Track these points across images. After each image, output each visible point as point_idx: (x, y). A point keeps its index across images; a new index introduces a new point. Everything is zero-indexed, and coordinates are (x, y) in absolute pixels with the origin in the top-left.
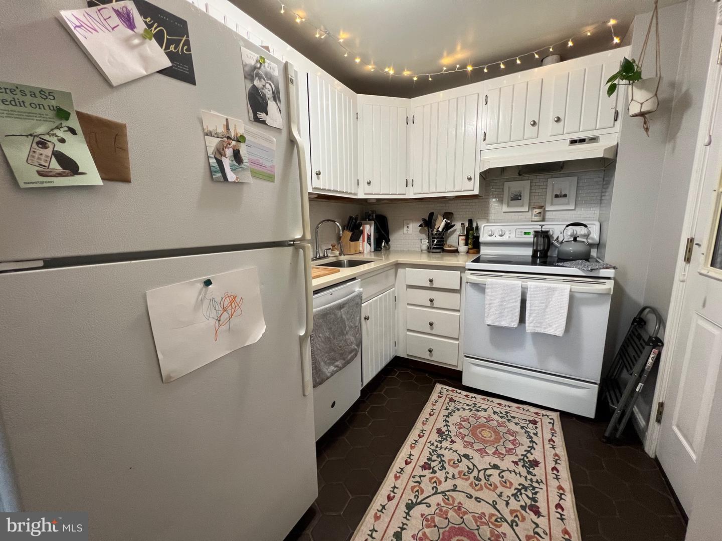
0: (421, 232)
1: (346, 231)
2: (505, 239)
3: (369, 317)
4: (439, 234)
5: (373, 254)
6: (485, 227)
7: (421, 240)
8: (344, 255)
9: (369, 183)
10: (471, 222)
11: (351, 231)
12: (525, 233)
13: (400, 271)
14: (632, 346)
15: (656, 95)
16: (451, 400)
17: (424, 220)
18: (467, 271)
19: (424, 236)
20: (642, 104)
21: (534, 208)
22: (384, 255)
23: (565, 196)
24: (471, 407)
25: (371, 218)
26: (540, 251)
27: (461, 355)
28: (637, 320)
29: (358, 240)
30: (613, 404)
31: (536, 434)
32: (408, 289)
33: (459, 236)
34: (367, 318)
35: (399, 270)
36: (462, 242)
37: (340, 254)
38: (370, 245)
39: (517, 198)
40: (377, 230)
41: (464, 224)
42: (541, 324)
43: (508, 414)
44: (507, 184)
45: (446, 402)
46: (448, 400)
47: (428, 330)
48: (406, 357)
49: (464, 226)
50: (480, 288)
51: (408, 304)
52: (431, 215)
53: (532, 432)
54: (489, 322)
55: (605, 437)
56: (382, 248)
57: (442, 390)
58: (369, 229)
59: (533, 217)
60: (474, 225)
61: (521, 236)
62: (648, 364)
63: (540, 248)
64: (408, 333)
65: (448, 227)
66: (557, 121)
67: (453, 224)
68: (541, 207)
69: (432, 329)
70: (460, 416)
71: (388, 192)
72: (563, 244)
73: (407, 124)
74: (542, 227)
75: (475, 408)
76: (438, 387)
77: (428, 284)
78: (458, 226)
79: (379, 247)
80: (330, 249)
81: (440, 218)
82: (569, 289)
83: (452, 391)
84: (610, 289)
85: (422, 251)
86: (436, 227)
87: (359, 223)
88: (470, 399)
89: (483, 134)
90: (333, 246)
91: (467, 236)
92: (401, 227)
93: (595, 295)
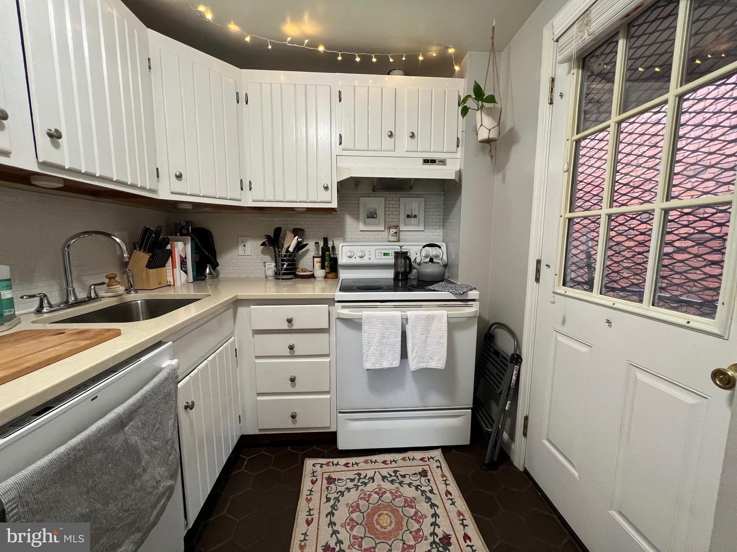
0: (263, 252)
1: (138, 252)
2: (365, 261)
3: (193, 403)
4: (290, 256)
5: (192, 285)
6: (344, 247)
7: (265, 263)
8: (136, 291)
9: (179, 177)
10: (326, 240)
11: (149, 252)
12: (385, 254)
13: (242, 310)
14: (490, 361)
15: (499, 124)
16: (330, 480)
17: (268, 237)
18: (336, 304)
19: (267, 258)
20: (490, 130)
21: (390, 228)
22: (211, 285)
23: (415, 216)
24: (356, 482)
25: (184, 231)
26: (402, 273)
27: (334, 411)
28: (488, 335)
29: (163, 265)
30: (487, 427)
31: (431, 491)
32: (255, 336)
33: (314, 257)
34: (189, 407)
35: (239, 309)
36: (318, 266)
37: (128, 291)
38: (186, 272)
39: (372, 215)
40: (196, 249)
41: (318, 243)
42: (423, 357)
43: (398, 474)
44: (362, 200)
45: (324, 487)
46: (325, 482)
47: (289, 388)
48: (258, 433)
49: (319, 246)
50: (354, 324)
51: (257, 357)
52: (278, 231)
53: (427, 489)
54: (368, 365)
55: (485, 465)
56: (206, 276)
57: (315, 469)
58: (182, 248)
59: (390, 237)
60: (330, 245)
61: (381, 258)
62: (513, 382)
63: (401, 270)
64: (259, 398)
65: (300, 246)
66: (411, 137)
67: (304, 243)
68: (396, 227)
69: (294, 386)
70: (347, 505)
71: (213, 194)
72: (422, 266)
73: (238, 102)
74: (401, 248)
75: (361, 481)
76: (309, 463)
77: (285, 326)
78: (311, 246)
79: (203, 275)
80: (103, 283)
81: (290, 235)
82: (446, 316)
83: (328, 464)
84: (477, 311)
85: (266, 277)
86: (286, 246)
87: (163, 239)
88: (351, 468)
89: (338, 136)
90: (111, 278)
91: (323, 258)
92: (235, 245)
93: (465, 318)
